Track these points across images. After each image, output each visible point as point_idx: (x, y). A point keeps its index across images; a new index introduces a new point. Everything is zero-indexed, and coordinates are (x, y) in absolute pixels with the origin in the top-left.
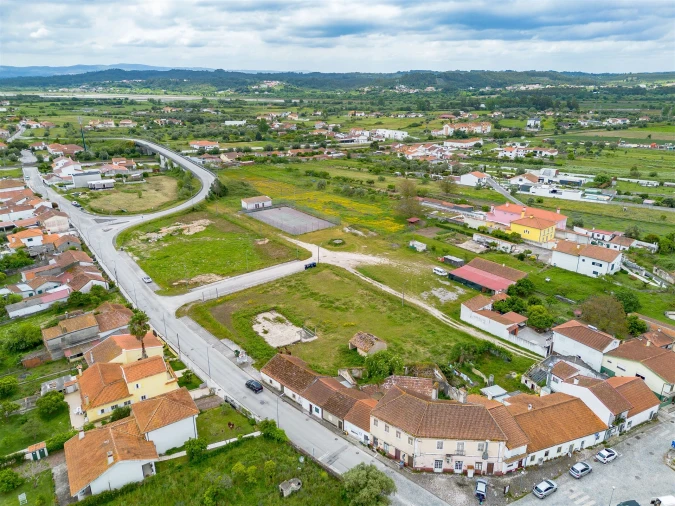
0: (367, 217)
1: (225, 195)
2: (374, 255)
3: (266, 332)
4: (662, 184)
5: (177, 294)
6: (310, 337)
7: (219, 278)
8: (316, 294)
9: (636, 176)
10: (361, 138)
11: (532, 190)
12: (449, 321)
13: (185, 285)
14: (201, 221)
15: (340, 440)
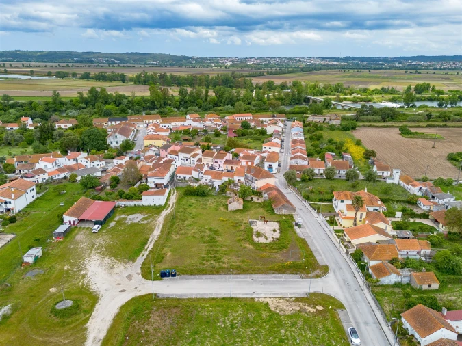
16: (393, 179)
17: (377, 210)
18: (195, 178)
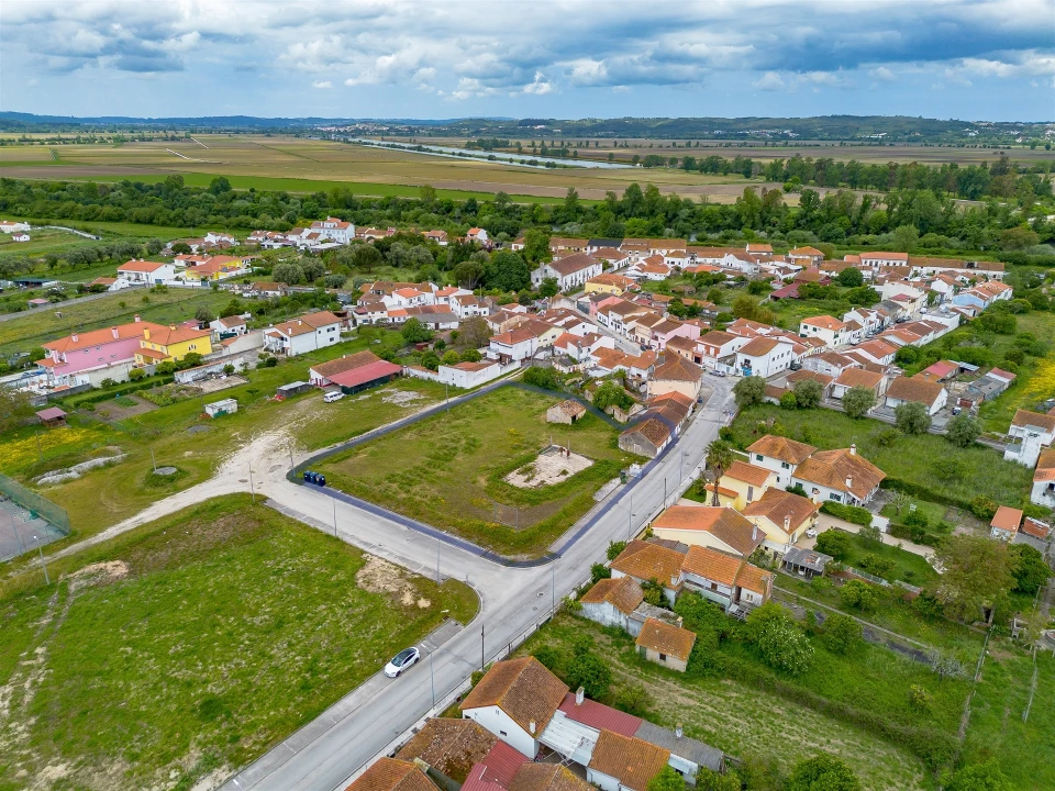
3: (564, 473)
16: (1019, 451)
17: (838, 498)
18: (570, 358)
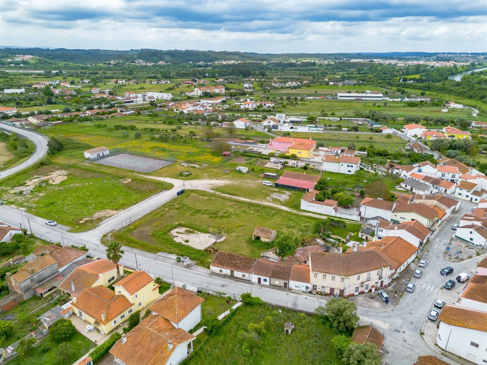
0: (190, 154)
1: (62, 150)
2: (218, 179)
3: (187, 241)
4: (341, 119)
5: (90, 230)
6: (220, 238)
7: (115, 212)
8: (201, 210)
9: (326, 115)
10: (138, 99)
11: (279, 127)
12: (294, 211)
13: (92, 221)
14: (58, 172)
15: (290, 294)
